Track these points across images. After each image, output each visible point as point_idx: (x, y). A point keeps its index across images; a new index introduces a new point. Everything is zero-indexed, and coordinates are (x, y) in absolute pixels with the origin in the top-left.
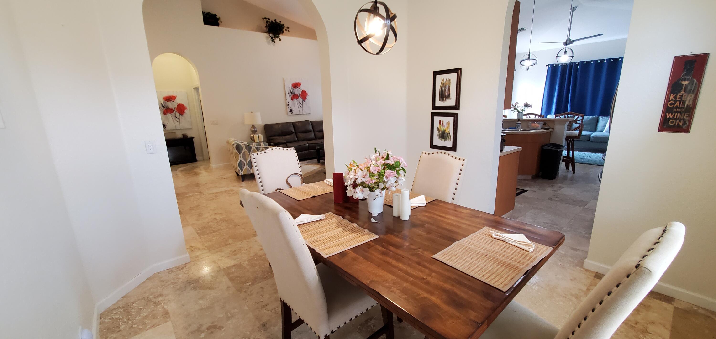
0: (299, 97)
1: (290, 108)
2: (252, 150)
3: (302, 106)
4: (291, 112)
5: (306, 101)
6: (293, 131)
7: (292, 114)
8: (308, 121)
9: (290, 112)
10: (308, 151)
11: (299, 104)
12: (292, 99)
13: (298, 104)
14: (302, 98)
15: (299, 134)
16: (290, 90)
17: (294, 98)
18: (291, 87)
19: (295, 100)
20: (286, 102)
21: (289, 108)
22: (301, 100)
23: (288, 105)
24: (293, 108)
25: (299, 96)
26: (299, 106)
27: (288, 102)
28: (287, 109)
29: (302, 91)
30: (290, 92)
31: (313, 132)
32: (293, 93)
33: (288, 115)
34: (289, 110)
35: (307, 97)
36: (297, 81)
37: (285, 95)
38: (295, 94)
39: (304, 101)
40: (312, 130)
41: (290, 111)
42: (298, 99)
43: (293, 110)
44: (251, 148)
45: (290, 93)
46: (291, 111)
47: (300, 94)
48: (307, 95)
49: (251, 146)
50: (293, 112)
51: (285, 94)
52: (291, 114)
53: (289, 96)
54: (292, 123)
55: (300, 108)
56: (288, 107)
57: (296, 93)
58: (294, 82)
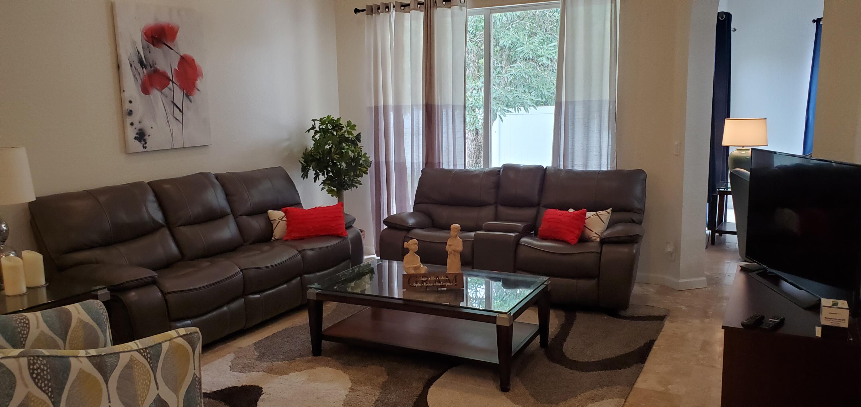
0: (171, 83)
1: (137, 126)
2: (72, 376)
3: (179, 117)
4: (140, 141)
5: (196, 96)
6: (158, 216)
7: (145, 148)
8: (205, 175)
9: (137, 142)
10: (243, 300)
11: (169, 107)
12: (145, 90)
13: (168, 110)
14: (182, 88)
15: (181, 228)
16: (139, 52)
17: (152, 85)
18: (139, 38)
19: (156, 93)
20: (121, 102)
21: (132, 124)
22: (178, 94)
23: (130, 113)
24: (147, 125)
25: (171, 78)
26: (171, 117)
27: (130, 102)
28: (124, 128)
29: (182, 58)
30: (136, 60)
31: (232, 215)
32: (149, 67)
33: (126, 153)
34: (131, 133)
35: (199, 83)
36: (164, 19)
37: (116, 70)
38: (156, 71)
39: (188, 96)
40: (229, 210)
41: (135, 138)
42: (166, 90)
43: (148, 131)
44: (67, 368)
45: (139, 66)
46: (141, 136)
47: (175, 69)
48: (198, 76)
49: (68, 357)
50: (148, 141)
51: (119, 67)
52: (142, 150)
53: (134, 76)
54: (148, 183)
55: (176, 127)
56: (129, 120)
57: (158, 67)
58: (150, 21)
